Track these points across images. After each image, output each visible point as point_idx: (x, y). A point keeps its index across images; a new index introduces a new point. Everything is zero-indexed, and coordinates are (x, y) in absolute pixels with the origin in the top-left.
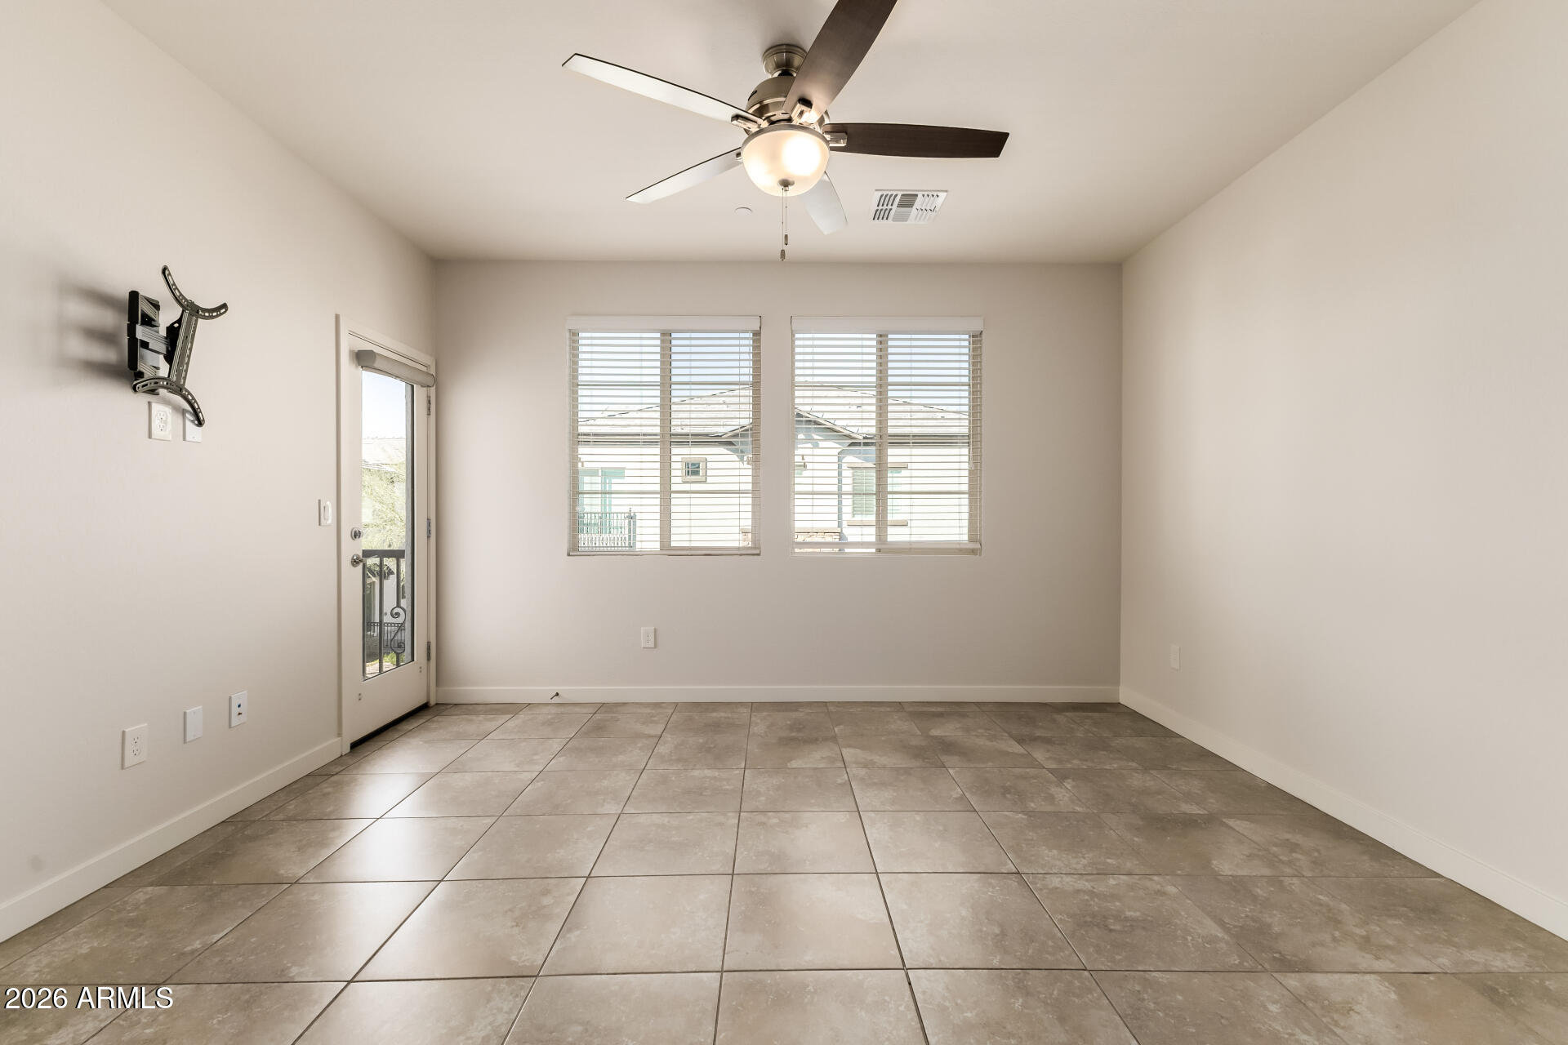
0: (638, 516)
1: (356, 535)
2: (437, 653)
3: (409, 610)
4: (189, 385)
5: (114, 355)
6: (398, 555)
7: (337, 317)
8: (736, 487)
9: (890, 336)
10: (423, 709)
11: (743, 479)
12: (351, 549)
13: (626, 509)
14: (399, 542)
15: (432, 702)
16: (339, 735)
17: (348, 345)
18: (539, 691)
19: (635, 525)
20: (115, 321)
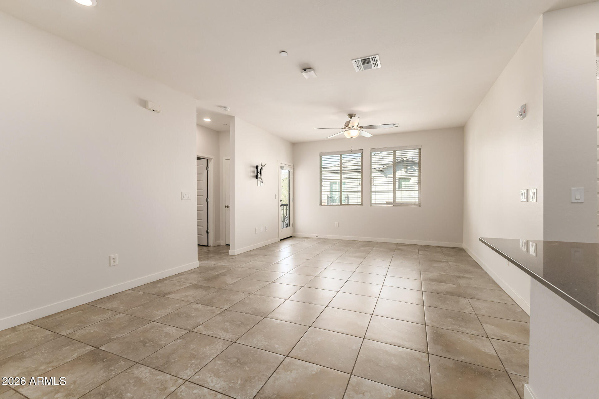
0: (350, 197)
1: (281, 201)
2: (294, 226)
3: (288, 217)
4: (262, 178)
5: (255, 174)
6: (286, 205)
7: (278, 161)
8: (357, 190)
9: (396, 151)
10: (291, 237)
11: (359, 188)
12: (280, 203)
13: (346, 195)
14: (287, 203)
15: (293, 236)
16: (278, 237)
17: (280, 165)
18: (314, 235)
19: (349, 200)
20: (255, 169)
